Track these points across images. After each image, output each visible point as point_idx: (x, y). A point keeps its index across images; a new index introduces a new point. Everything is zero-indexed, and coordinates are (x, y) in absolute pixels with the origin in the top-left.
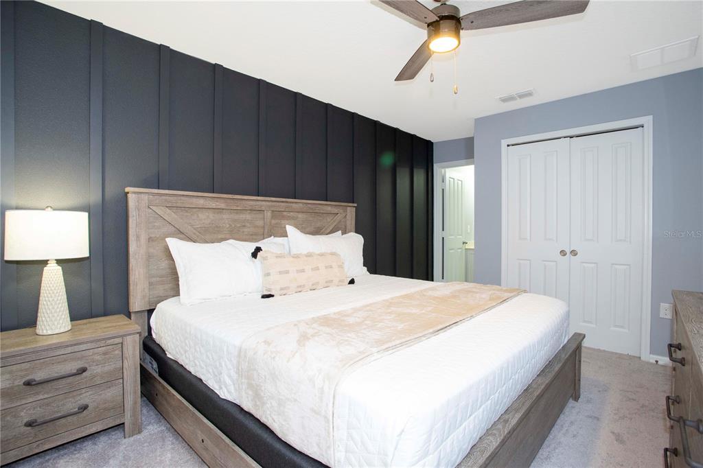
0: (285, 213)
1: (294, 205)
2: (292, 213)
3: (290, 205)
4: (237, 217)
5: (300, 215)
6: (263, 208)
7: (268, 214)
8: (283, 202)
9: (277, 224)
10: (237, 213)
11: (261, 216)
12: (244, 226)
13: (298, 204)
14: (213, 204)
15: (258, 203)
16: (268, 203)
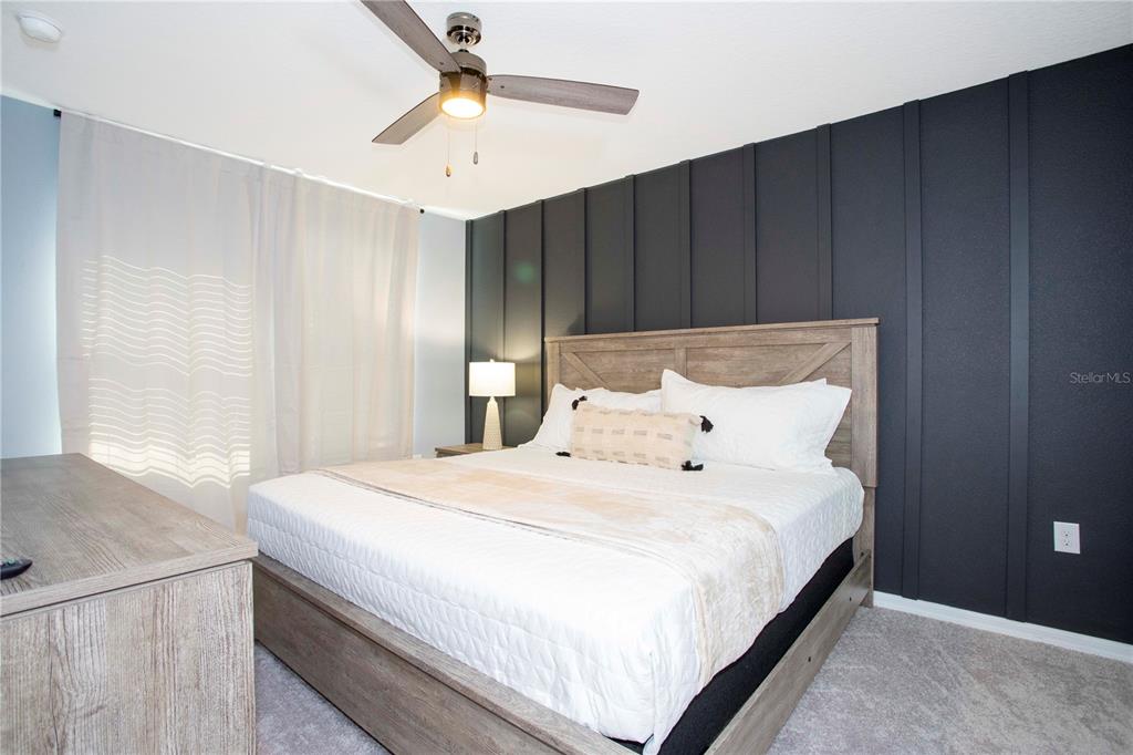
0: (710, 351)
1: (721, 337)
2: (721, 350)
3: (713, 336)
4: (640, 359)
5: (737, 352)
6: (672, 346)
9: (697, 367)
10: (642, 355)
11: (671, 357)
12: (650, 371)
14: (613, 347)
15: (665, 339)
16: (678, 338)
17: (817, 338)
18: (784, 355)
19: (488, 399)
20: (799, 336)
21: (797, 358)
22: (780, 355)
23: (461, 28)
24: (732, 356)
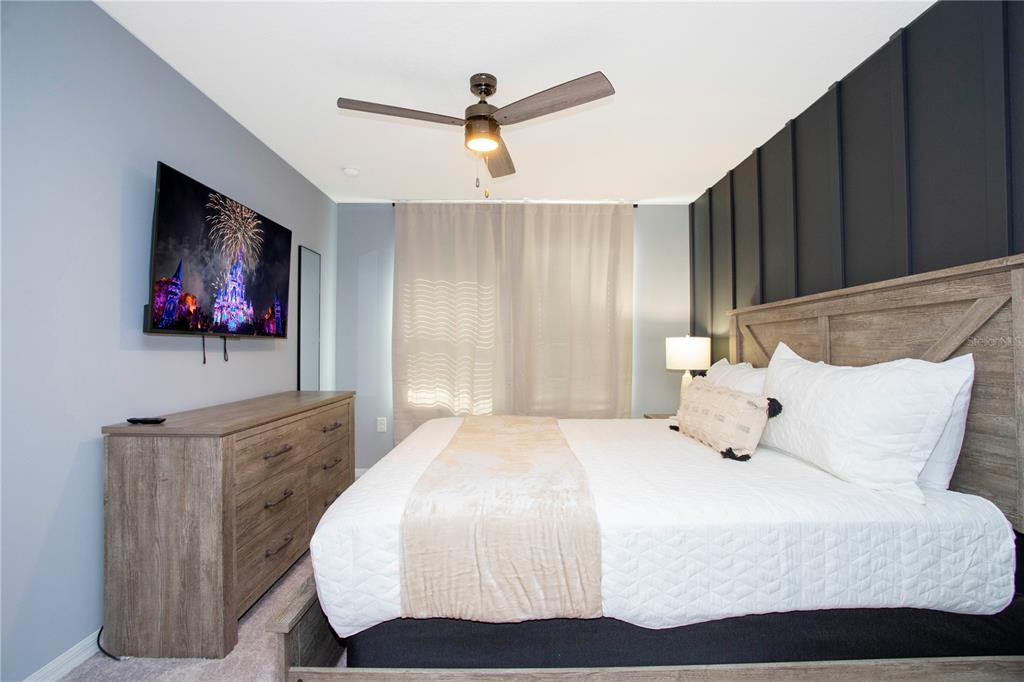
0: (850, 318)
2: (860, 317)
4: (792, 331)
5: (876, 319)
6: (815, 314)
7: (824, 322)
8: (841, 297)
10: (794, 325)
11: (815, 327)
13: (865, 295)
15: (809, 306)
16: (821, 304)
17: (962, 291)
18: (927, 320)
19: (683, 372)
20: (940, 291)
21: (942, 324)
22: (923, 320)
23: (481, 85)
24: (871, 324)
